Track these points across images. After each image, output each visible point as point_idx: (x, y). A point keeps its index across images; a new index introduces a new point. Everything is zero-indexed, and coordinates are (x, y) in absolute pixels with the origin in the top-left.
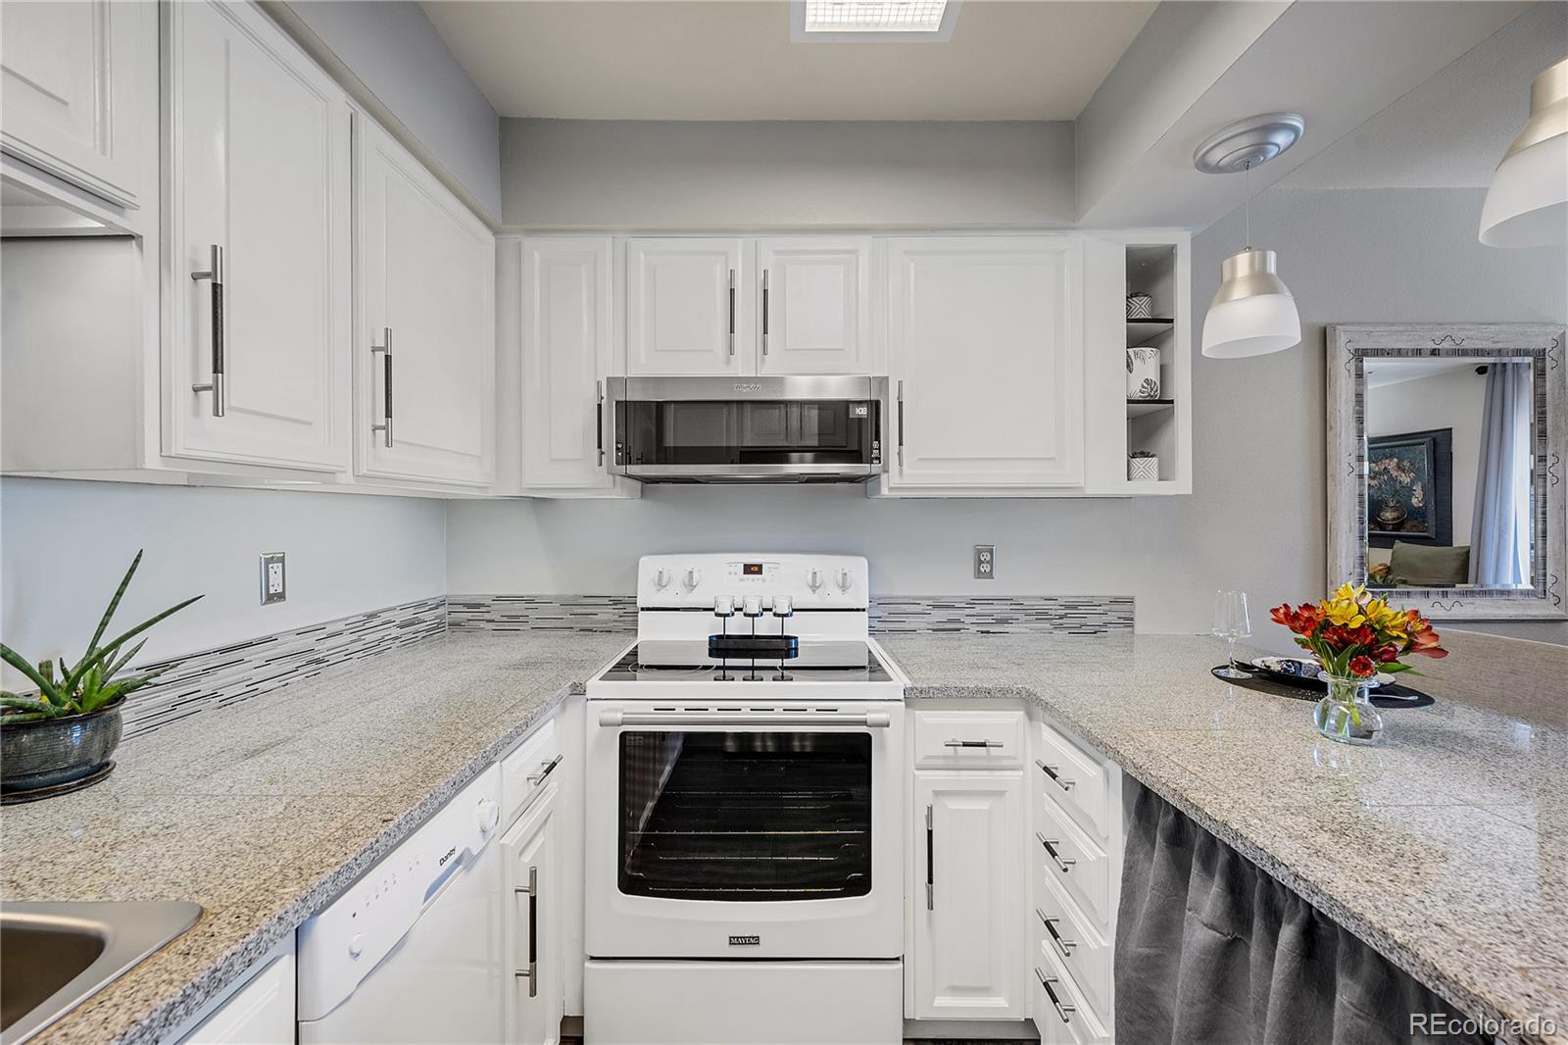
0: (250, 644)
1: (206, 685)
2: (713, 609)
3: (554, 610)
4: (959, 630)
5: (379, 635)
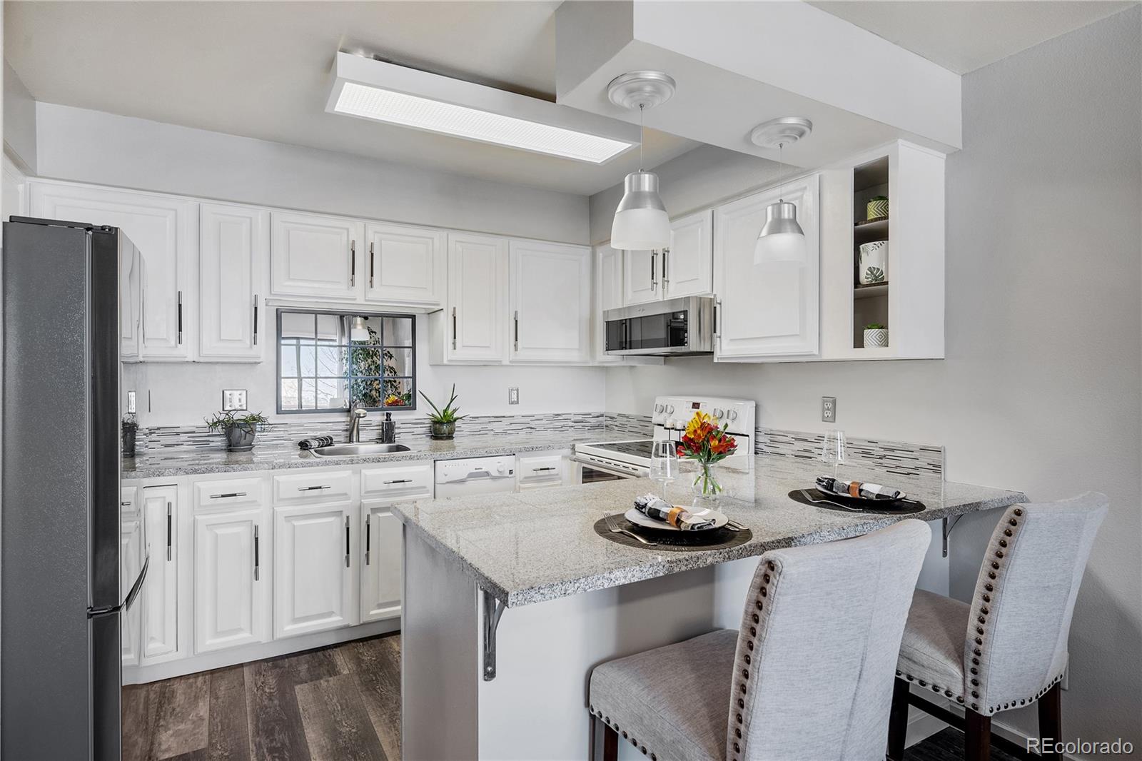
0: (504, 417)
1: (490, 426)
2: (663, 425)
3: (634, 423)
4: (810, 458)
5: (562, 424)
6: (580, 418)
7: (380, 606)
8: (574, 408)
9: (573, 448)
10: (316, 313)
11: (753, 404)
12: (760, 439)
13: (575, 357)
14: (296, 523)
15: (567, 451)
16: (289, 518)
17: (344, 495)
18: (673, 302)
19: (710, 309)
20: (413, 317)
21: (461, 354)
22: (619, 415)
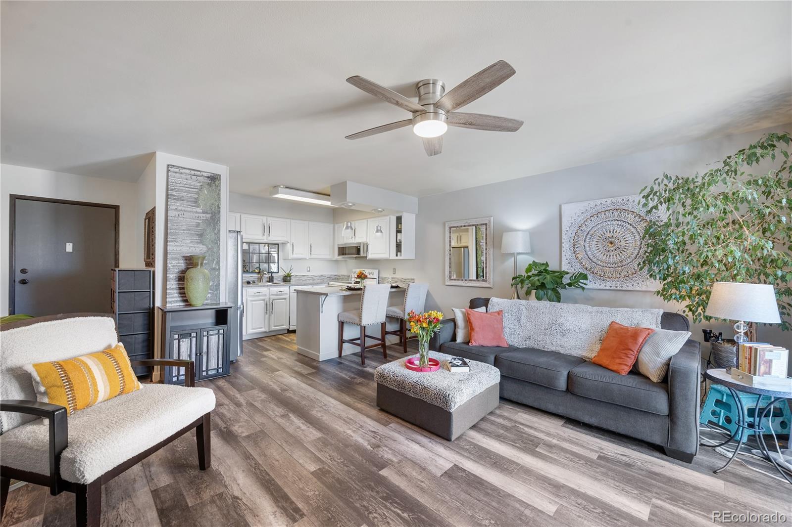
0: (305, 275)
1: (301, 278)
3: (346, 277)
5: (323, 278)
6: (329, 276)
7: (275, 326)
8: (327, 273)
9: (329, 284)
10: (259, 243)
11: (378, 270)
12: (380, 279)
13: (328, 257)
14: (254, 302)
15: (327, 285)
16: (252, 301)
17: (265, 295)
18: (358, 243)
19: (366, 246)
20: (278, 244)
21: (295, 256)
22: (342, 275)
